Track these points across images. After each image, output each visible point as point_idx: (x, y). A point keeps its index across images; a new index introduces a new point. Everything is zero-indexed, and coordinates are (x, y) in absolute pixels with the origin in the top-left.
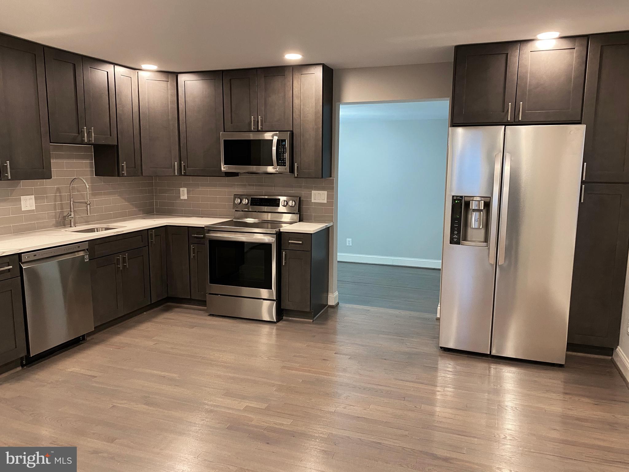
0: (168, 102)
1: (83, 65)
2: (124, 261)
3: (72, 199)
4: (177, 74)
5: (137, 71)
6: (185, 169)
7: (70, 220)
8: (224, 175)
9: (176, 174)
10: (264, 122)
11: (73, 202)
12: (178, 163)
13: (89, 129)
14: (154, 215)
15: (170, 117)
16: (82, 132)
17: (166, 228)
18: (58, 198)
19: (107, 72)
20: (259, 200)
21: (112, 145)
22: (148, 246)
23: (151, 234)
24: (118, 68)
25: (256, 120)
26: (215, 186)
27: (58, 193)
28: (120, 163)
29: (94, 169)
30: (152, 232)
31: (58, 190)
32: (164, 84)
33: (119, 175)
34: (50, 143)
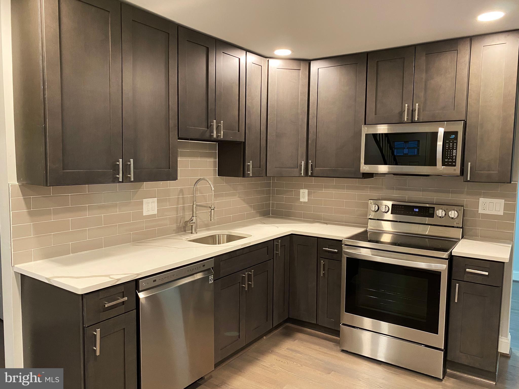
0: (298, 94)
1: (216, 50)
2: (249, 280)
3: (195, 202)
4: (309, 62)
5: (268, 59)
6: (312, 170)
7: (192, 226)
8: (362, 177)
9: (302, 175)
10: (422, 110)
11: (197, 205)
12: (305, 163)
13: (218, 123)
14: (269, 217)
15: (299, 111)
16: (212, 126)
17: (291, 236)
18: (181, 201)
19: (239, 59)
20: (403, 207)
21: (239, 142)
22: (273, 259)
23: (277, 244)
24: (249, 55)
25: (411, 109)
26: (343, 188)
27: (181, 194)
28: (246, 161)
29: (217, 169)
30: (278, 242)
31: (181, 191)
32: (295, 73)
33: (244, 176)
34: (178, 139)
